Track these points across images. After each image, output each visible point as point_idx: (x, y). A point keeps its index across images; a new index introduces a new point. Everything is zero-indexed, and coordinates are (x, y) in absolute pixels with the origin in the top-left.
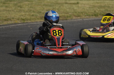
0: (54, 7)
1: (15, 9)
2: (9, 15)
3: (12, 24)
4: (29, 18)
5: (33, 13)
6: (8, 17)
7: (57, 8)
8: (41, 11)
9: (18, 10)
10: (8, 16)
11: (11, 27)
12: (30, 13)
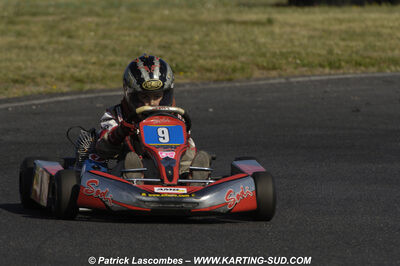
0: (187, 36)
1: (49, 43)
2: (29, 64)
3: (40, 96)
4: (99, 74)
5: (111, 58)
6: (24, 72)
7: (197, 37)
8: (141, 48)
9: (61, 47)
10: (26, 68)
11: (36, 105)
12: (101, 56)
